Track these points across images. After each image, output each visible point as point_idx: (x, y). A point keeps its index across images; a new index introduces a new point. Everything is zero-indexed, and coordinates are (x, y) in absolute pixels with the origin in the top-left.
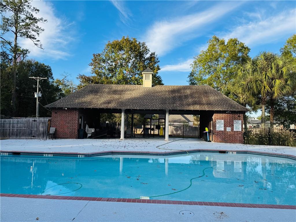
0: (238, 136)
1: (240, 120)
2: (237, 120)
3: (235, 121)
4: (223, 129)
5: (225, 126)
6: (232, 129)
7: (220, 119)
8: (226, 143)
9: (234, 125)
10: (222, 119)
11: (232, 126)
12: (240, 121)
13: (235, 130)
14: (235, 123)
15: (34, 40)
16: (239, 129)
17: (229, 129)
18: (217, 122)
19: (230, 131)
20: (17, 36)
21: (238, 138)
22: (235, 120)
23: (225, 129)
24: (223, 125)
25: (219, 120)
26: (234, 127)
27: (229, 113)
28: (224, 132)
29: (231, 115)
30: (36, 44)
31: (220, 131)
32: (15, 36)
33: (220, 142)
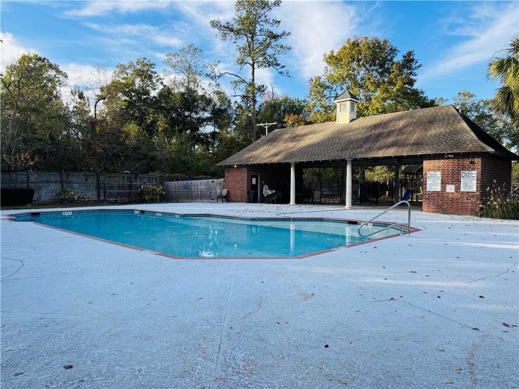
0: (468, 201)
1: (474, 169)
2: (468, 170)
3: (463, 173)
4: (439, 189)
5: (444, 183)
6: (458, 189)
7: (434, 170)
8: (444, 213)
9: (462, 181)
10: (438, 170)
11: (457, 182)
12: (475, 173)
13: (462, 190)
14: (463, 177)
15: (278, 67)
16: (471, 187)
17: (450, 189)
18: (429, 175)
19: (453, 191)
20: (254, 68)
21: (469, 205)
22: (463, 170)
23: (444, 188)
24: (440, 182)
25: (432, 173)
26: (462, 184)
28: (441, 195)
29: (456, 161)
30: (281, 73)
31: (433, 192)
32: (252, 68)
33: (434, 212)
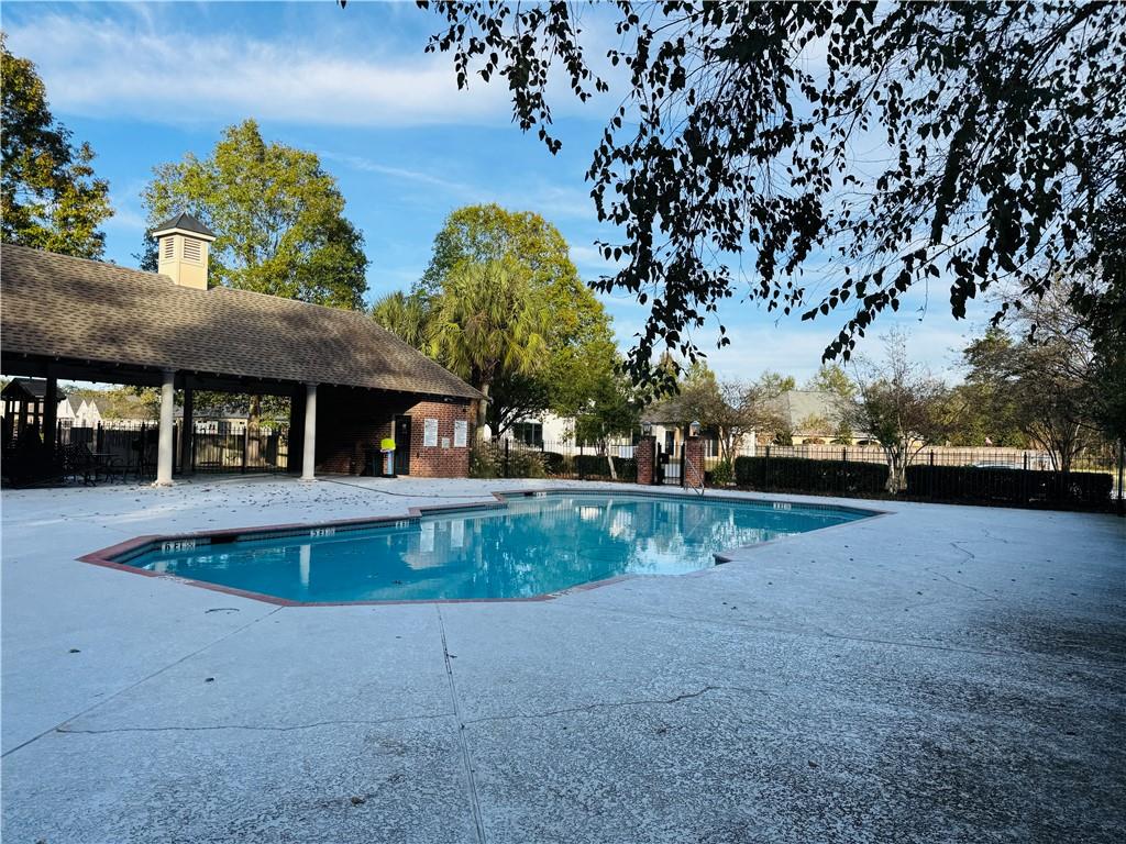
0: (460, 459)
1: (464, 419)
2: (460, 419)
3: (457, 423)
4: (435, 443)
5: (440, 436)
6: (452, 443)
7: (430, 416)
8: (439, 477)
9: (455, 433)
10: (435, 416)
11: (451, 434)
12: (466, 423)
13: (456, 445)
14: (456, 428)
16: (462, 441)
17: (445, 441)
18: (426, 424)
19: (447, 447)
21: (461, 464)
22: (457, 418)
23: (439, 442)
24: (436, 433)
25: (431, 420)
26: (455, 437)
27: (448, 402)
28: (437, 451)
29: (451, 407)
31: (430, 448)
33: (430, 476)
